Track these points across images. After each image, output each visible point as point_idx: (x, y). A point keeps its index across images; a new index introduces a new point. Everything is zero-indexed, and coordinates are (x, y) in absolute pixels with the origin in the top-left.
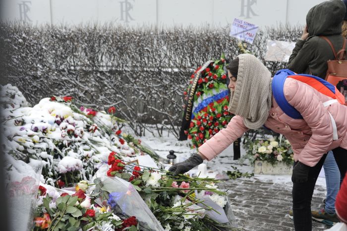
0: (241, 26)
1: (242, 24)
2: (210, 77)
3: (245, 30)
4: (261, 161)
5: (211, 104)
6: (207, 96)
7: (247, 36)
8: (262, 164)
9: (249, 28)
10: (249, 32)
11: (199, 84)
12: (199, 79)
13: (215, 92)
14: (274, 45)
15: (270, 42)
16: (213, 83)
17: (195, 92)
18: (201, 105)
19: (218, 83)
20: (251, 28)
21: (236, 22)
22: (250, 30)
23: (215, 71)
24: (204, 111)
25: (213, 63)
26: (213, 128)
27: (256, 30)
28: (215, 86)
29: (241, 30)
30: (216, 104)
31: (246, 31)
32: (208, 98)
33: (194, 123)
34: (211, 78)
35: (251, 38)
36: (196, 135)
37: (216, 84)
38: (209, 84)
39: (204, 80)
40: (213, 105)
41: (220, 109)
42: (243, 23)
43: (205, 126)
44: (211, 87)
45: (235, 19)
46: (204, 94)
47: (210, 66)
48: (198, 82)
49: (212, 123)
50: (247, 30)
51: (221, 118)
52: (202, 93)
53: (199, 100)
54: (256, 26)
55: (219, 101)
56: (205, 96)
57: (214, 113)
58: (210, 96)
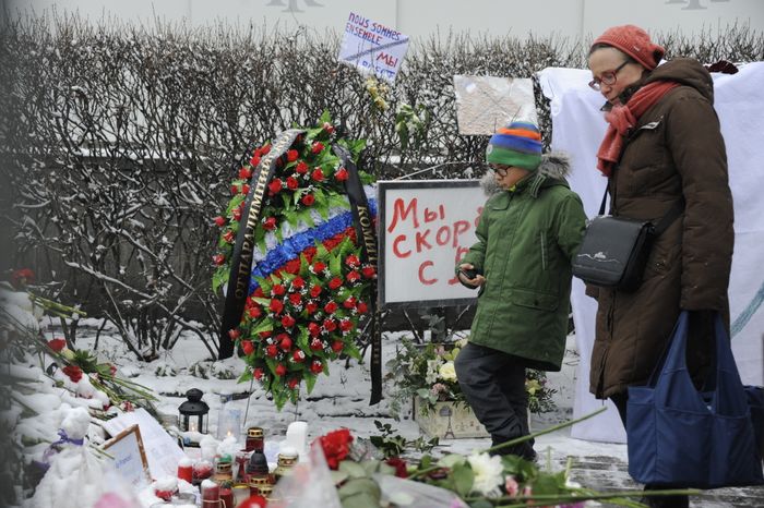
0: (365, 34)
1: (368, 30)
2: (302, 175)
3: (375, 46)
4: (450, 404)
5: (310, 252)
6: (293, 228)
7: (382, 64)
8: (450, 412)
9: (385, 40)
10: (385, 52)
11: (271, 194)
12: (270, 181)
13: (315, 217)
14: (471, 88)
15: (462, 82)
16: (311, 193)
17: (260, 216)
18: (278, 253)
19: (324, 192)
20: (391, 41)
21: (353, 24)
22: (387, 46)
23: (313, 157)
24: (289, 272)
25: (304, 135)
26: (323, 318)
27: (405, 45)
28: (320, 200)
29: (368, 45)
30: (321, 250)
31: (378, 49)
32: (298, 234)
33: (261, 307)
34: (306, 177)
35: (391, 68)
36: (269, 340)
37: (319, 195)
38: (303, 195)
39: (284, 184)
40: (315, 252)
41: (336, 265)
42: (371, 27)
43: (299, 313)
44: (307, 204)
45: (352, 14)
46: (286, 225)
47: (298, 144)
48: (267, 190)
49: (319, 305)
50: (382, 48)
51: (342, 288)
52: (279, 219)
53: (271, 240)
54: (403, 37)
55: (330, 243)
56: (287, 230)
57: (321, 276)
58: (304, 228)
